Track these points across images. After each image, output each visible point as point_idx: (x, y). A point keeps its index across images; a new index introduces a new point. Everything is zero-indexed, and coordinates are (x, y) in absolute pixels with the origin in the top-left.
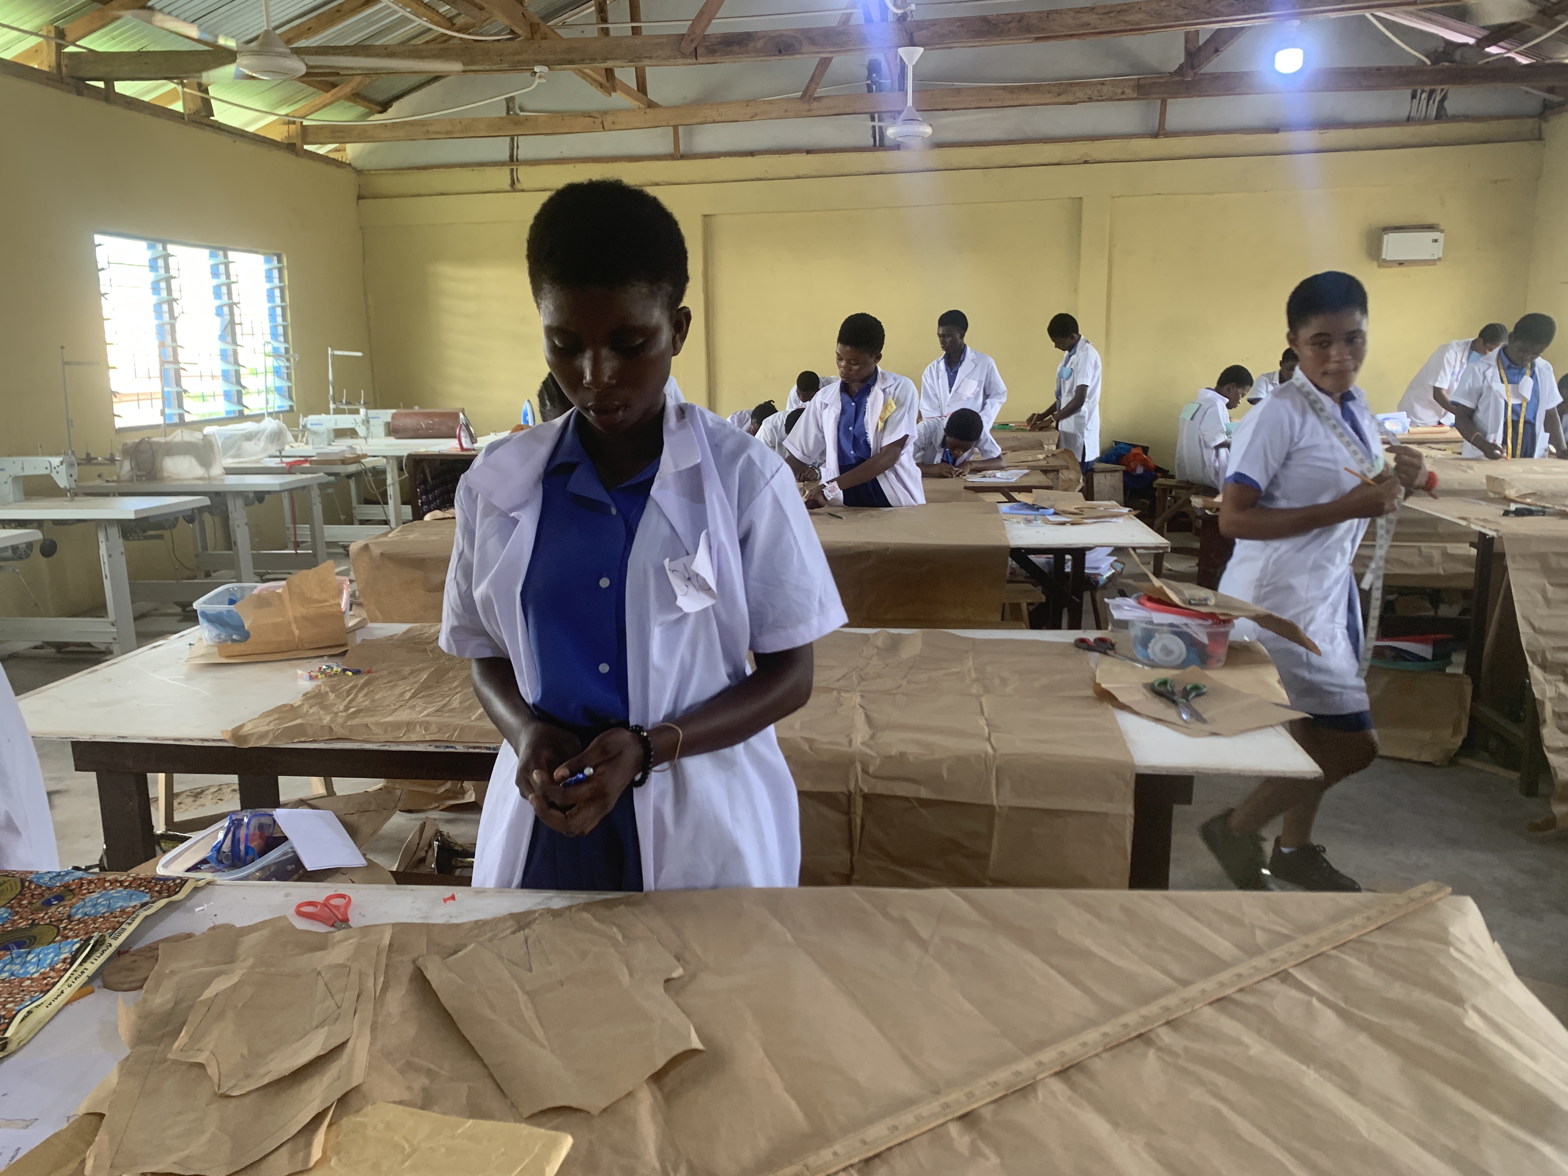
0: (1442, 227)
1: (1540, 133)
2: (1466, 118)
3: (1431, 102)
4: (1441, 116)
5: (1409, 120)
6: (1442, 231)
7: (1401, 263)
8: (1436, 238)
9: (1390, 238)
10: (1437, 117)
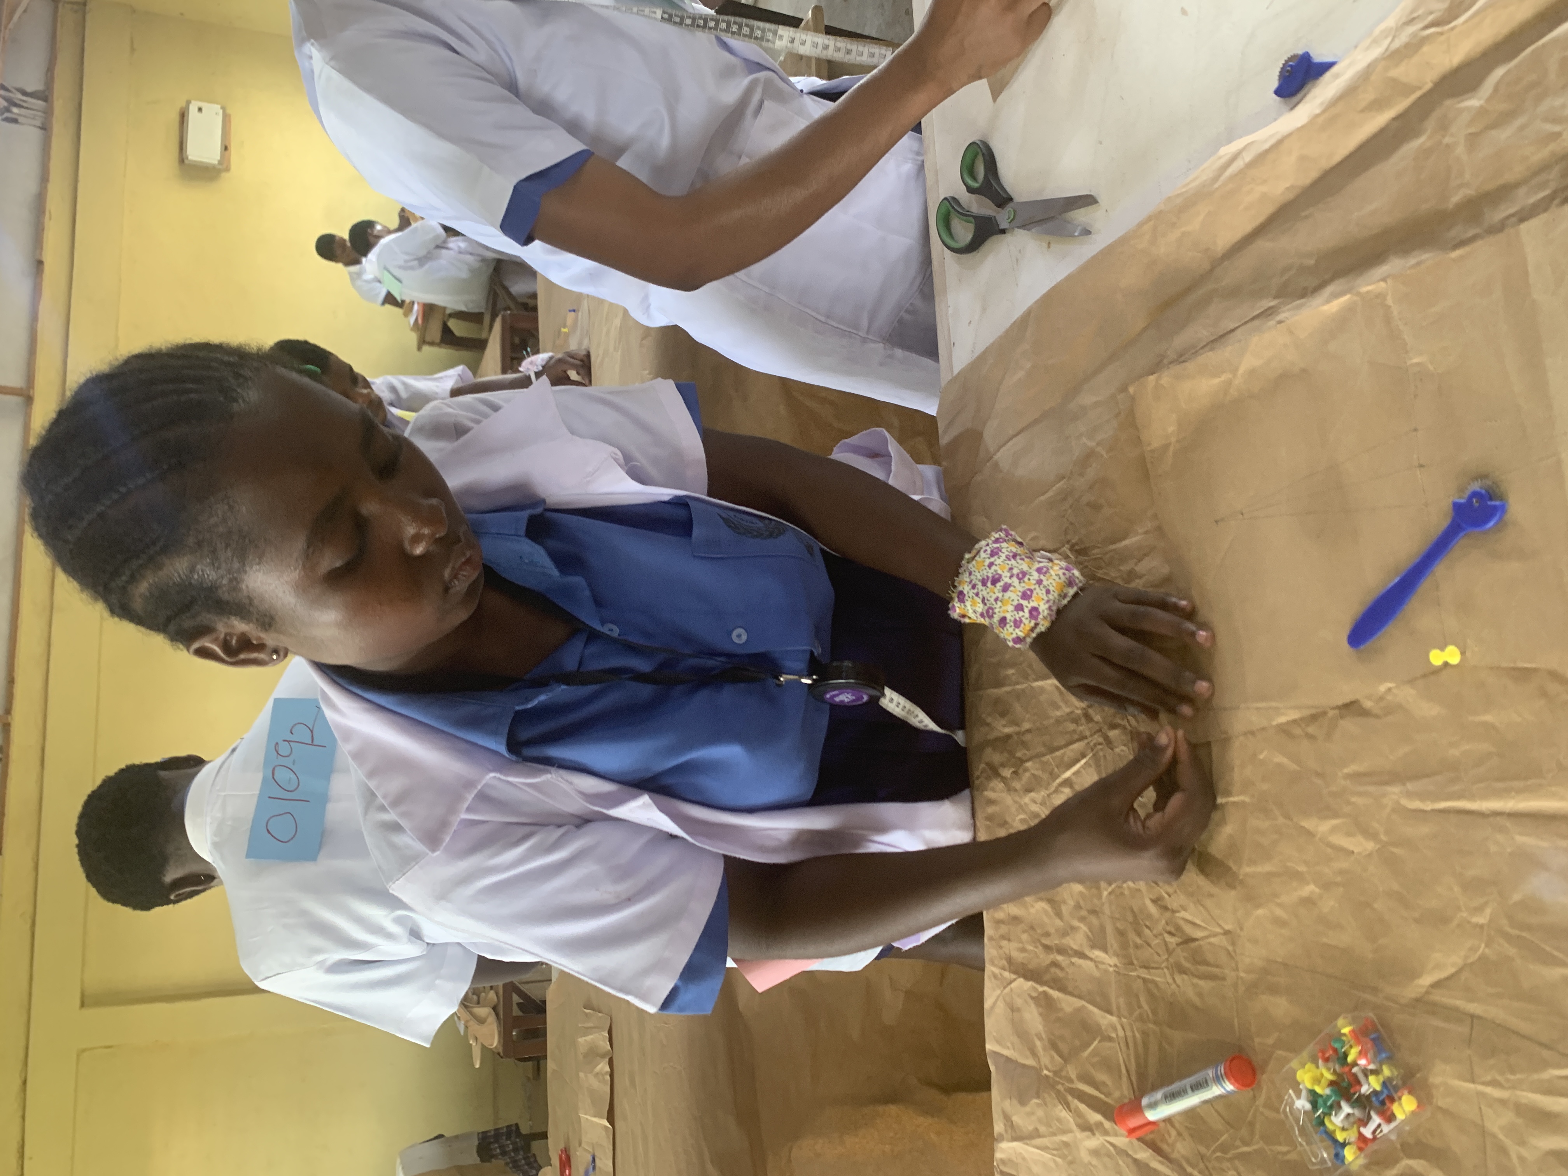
0: (184, 104)
2: (50, 71)
3: (25, 105)
5: (45, 128)
6: (188, 103)
7: (226, 148)
8: (197, 109)
9: (193, 153)
10: (45, 99)
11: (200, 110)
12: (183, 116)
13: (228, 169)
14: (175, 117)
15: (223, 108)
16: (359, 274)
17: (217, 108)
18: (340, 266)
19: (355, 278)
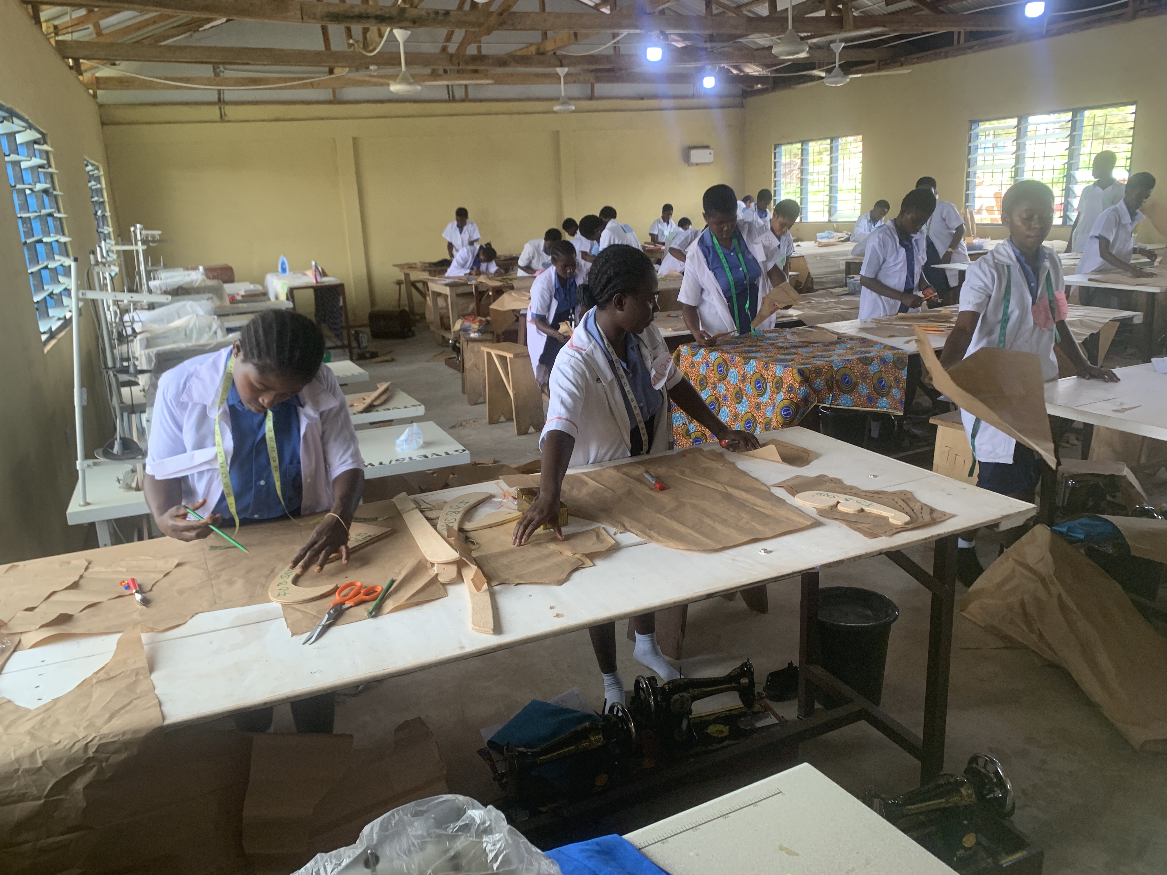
0: (712, 147)
1: (744, 105)
7: (697, 164)
8: (710, 152)
9: (693, 152)
11: (710, 154)
12: (707, 147)
13: (689, 165)
14: (706, 143)
15: (712, 162)
16: (660, 222)
17: (712, 160)
18: (661, 214)
19: (658, 221)
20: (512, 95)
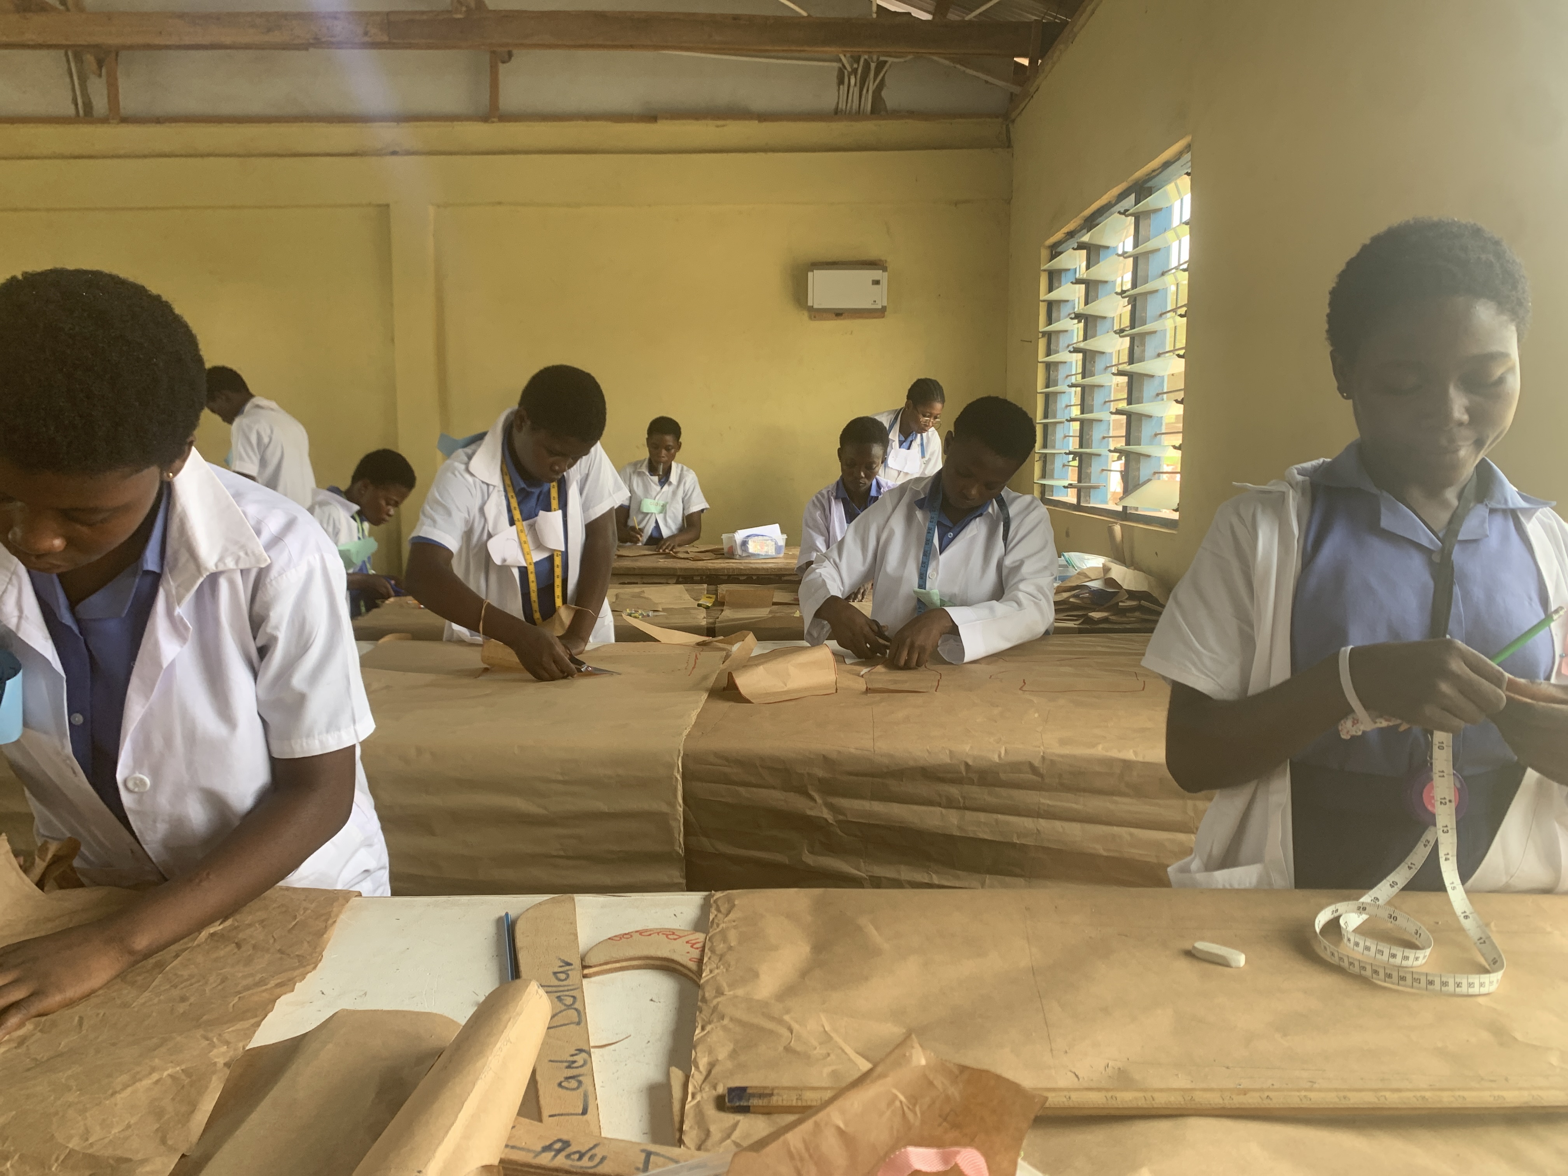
0: (885, 264)
1: (1009, 139)
2: (911, 114)
3: (864, 90)
4: (878, 110)
5: (837, 114)
6: (885, 269)
7: (839, 314)
8: (876, 278)
9: (818, 279)
10: (873, 111)
11: (876, 282)
12: (870, 264)
13: (811, 317)
15: (887, 309)
17: (883, 300)
20: (256, 108)
